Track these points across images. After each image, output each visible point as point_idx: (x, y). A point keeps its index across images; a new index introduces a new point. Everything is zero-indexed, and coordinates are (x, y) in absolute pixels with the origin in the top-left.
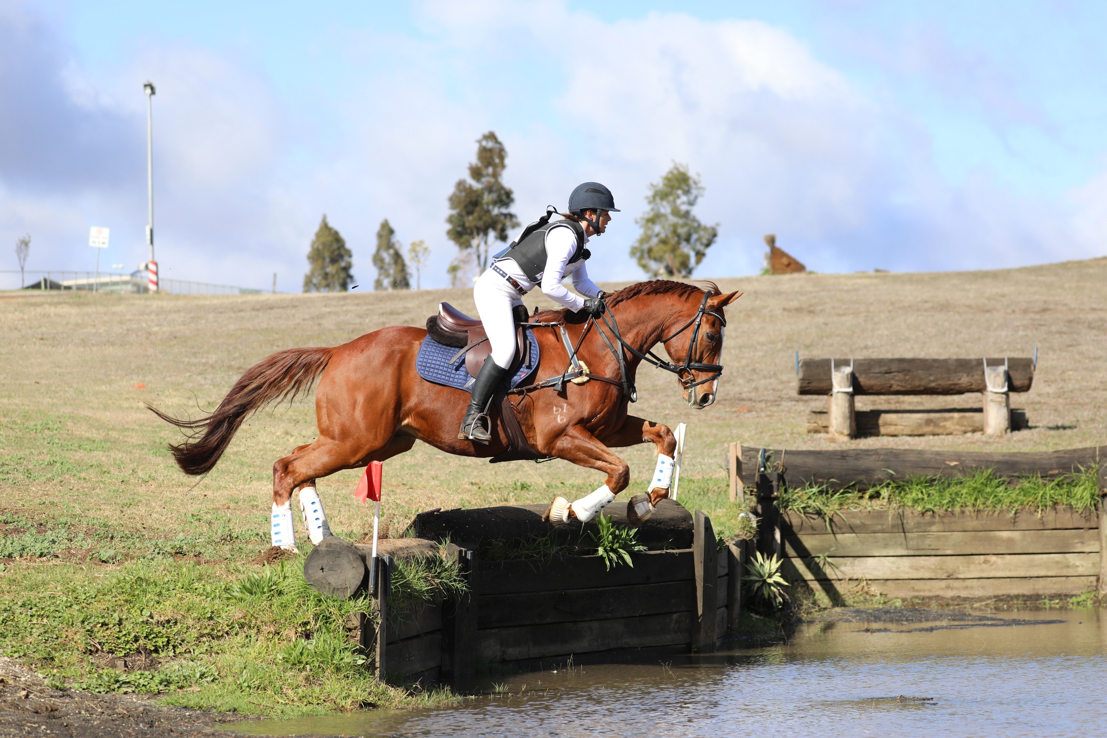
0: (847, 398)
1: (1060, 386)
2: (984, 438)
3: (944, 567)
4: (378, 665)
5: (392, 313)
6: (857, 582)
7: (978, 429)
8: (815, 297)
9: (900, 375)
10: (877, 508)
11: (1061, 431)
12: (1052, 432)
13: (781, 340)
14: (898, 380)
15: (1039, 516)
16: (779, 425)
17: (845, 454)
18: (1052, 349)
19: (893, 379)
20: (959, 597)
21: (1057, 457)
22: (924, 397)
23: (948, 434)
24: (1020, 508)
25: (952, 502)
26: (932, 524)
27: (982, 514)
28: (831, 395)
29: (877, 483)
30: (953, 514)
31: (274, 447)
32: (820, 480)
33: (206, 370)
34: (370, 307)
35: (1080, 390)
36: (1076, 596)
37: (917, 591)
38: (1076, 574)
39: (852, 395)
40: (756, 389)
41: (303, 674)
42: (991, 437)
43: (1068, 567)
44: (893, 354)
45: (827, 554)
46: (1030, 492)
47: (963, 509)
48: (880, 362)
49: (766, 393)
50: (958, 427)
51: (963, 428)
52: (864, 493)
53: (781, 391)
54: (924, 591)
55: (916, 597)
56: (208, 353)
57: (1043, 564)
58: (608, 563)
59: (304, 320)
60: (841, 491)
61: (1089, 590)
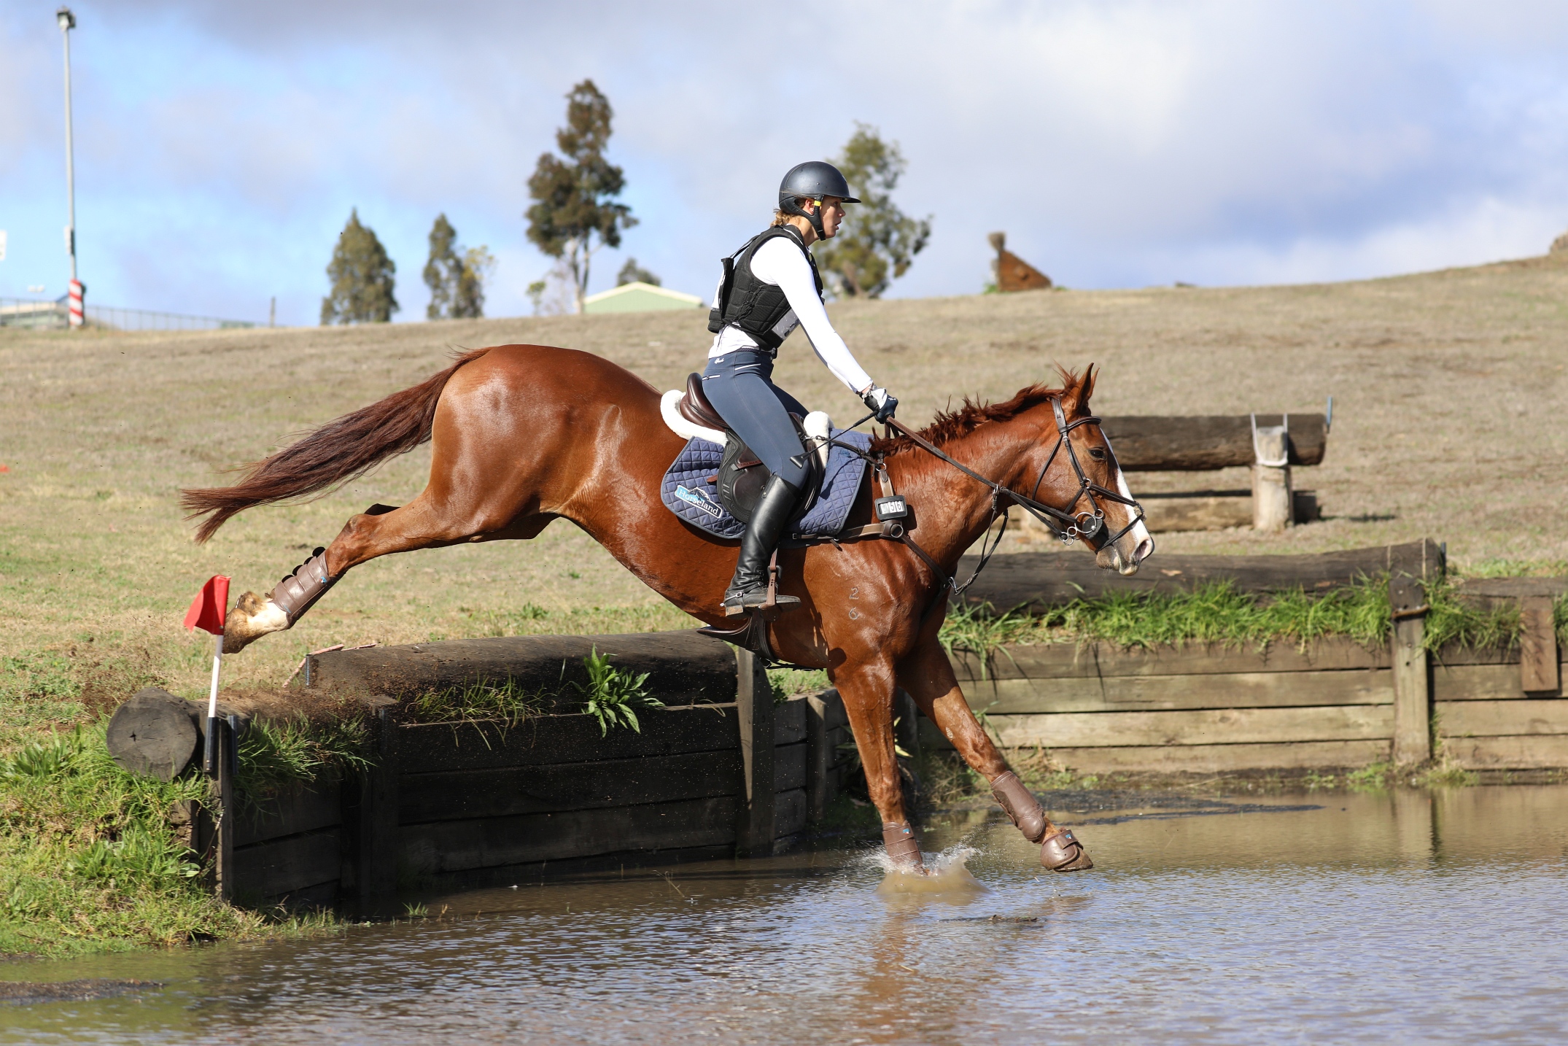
1: (1382, 456)
2: (1253, 535)
3: (1161, 728)
4: (219, 877)
5: (404, 356)
6: (1032, 751)
7: (1246, 521)
8: (1041, 326)
9: (1126, 441)
10: (1060, 641)
11: (1370, 524)
12: (1358, 526)
14: (1123, 450)
15: (1302, 649)
17: (1011, 561)
18: (1380, 400)
20: (1184, 772)
21: (1329, 562)
22: (1176, 474)
23: (1200, 530)
24: (1273, 638)
25: (1172, 630)
26: (1140, 664)
27: (1217, 647)
29: (1059, 603)
30: (1173, 649)
31: (180, 558)
32: (975, 599)
33: (107, 444)
34: (375, 347)
35: (1412, 461)
36: (1359, 769)
37: (1122, 763)
38: (1359, 737)
41: (104, 892)
42: (1262, 533)
43: (1347, 726)
44: (1140, 411)
45: (985, 710)
46: (1287, 614)
47: (1189, 640)
50: (1214, 519)
51: (1223, 521)
52: (1041, 619)
54: (1132, 764)
55: (1120, 773)
56: (116, 417)
57: (1309, 723)
58: (604, 725)
59: (271, 366)
60: (1006, 616)
61: (1380, 759)
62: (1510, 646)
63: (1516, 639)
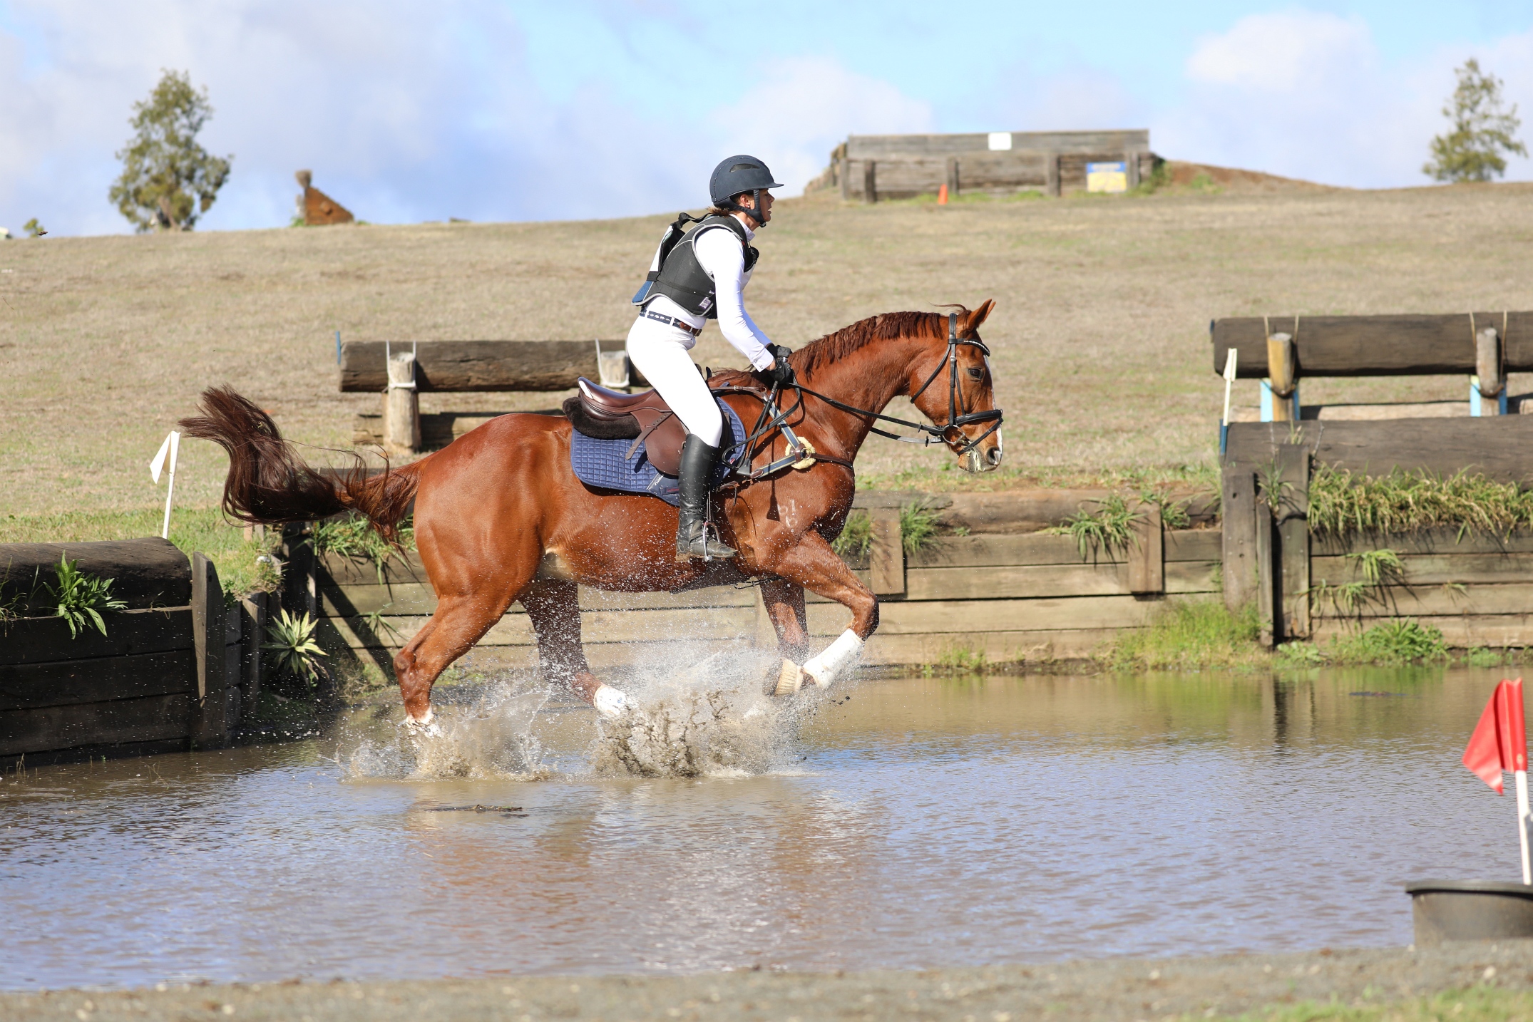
0: (408, 395)
8: (365, 257)
9: (481, 363)
13: (319, 316)
14: (478, 372)
16: (315, 435)
19: (471, 369)
22: (515, 393)
28: (387, 392)
37: (507, 660)
38: (724, 635)
39: (415, 393)
40: (283, 384)
43: (713, 625)
44: (473, 336)
45: (380, 612)
48: (454, 346)
49: (297, 390)
53: (318, 386)
55: (504, 670)
58: (72, 627)
62: (862, 553)
63: (868, 547)
